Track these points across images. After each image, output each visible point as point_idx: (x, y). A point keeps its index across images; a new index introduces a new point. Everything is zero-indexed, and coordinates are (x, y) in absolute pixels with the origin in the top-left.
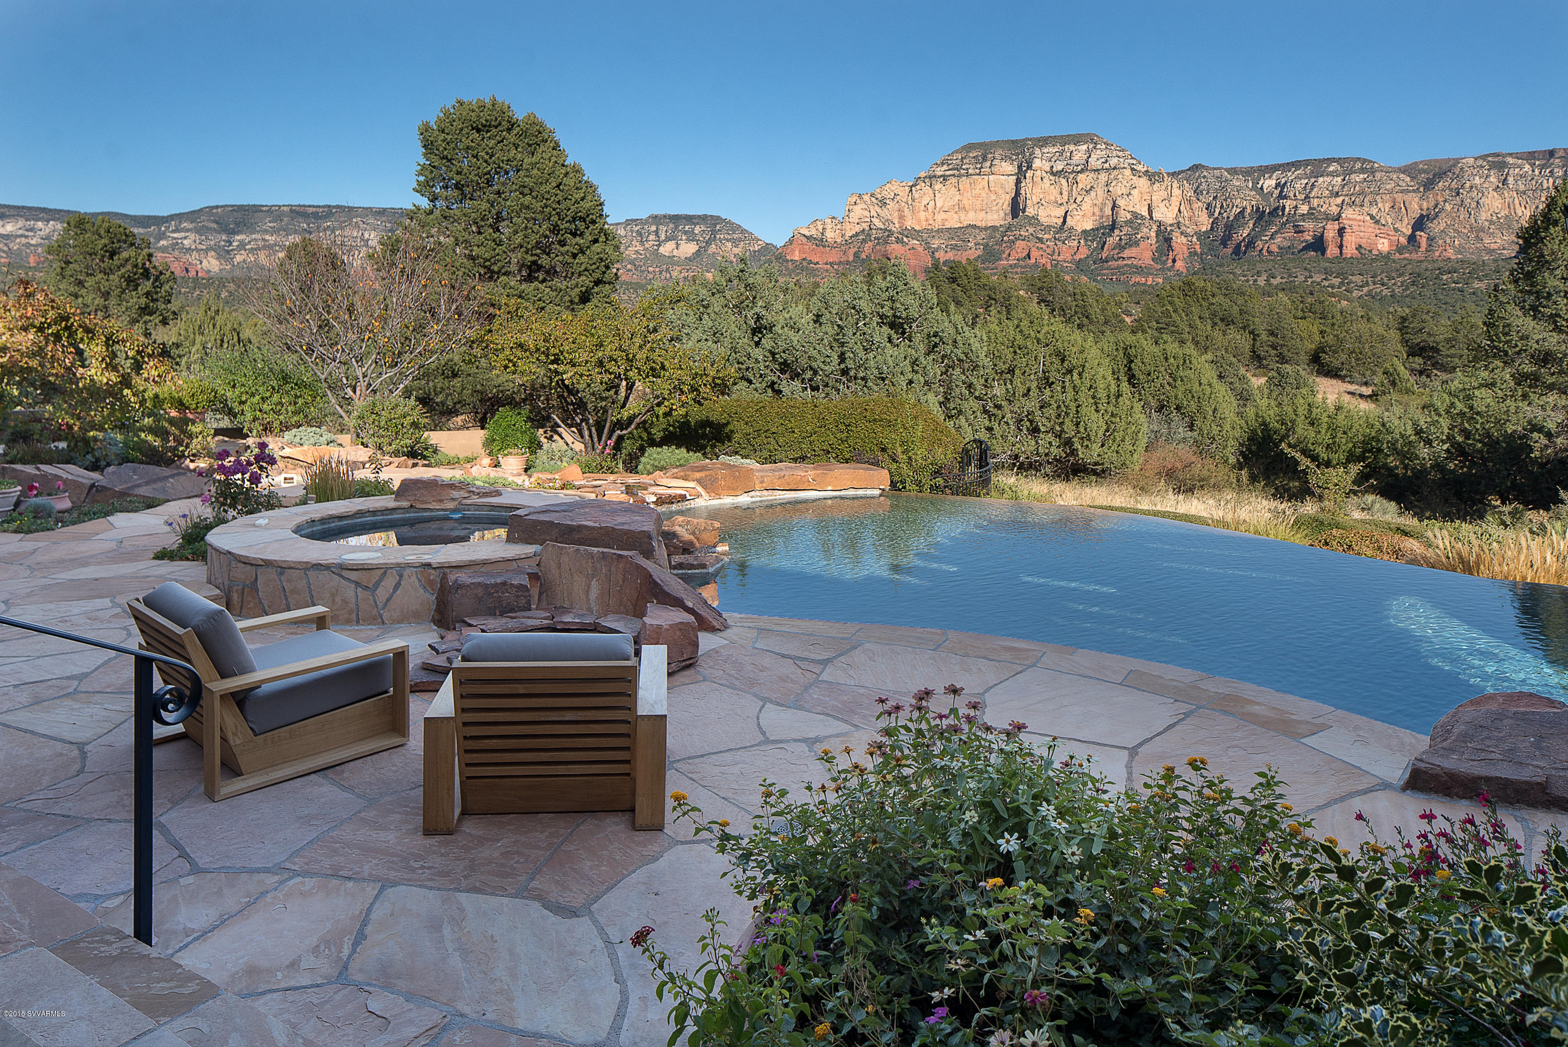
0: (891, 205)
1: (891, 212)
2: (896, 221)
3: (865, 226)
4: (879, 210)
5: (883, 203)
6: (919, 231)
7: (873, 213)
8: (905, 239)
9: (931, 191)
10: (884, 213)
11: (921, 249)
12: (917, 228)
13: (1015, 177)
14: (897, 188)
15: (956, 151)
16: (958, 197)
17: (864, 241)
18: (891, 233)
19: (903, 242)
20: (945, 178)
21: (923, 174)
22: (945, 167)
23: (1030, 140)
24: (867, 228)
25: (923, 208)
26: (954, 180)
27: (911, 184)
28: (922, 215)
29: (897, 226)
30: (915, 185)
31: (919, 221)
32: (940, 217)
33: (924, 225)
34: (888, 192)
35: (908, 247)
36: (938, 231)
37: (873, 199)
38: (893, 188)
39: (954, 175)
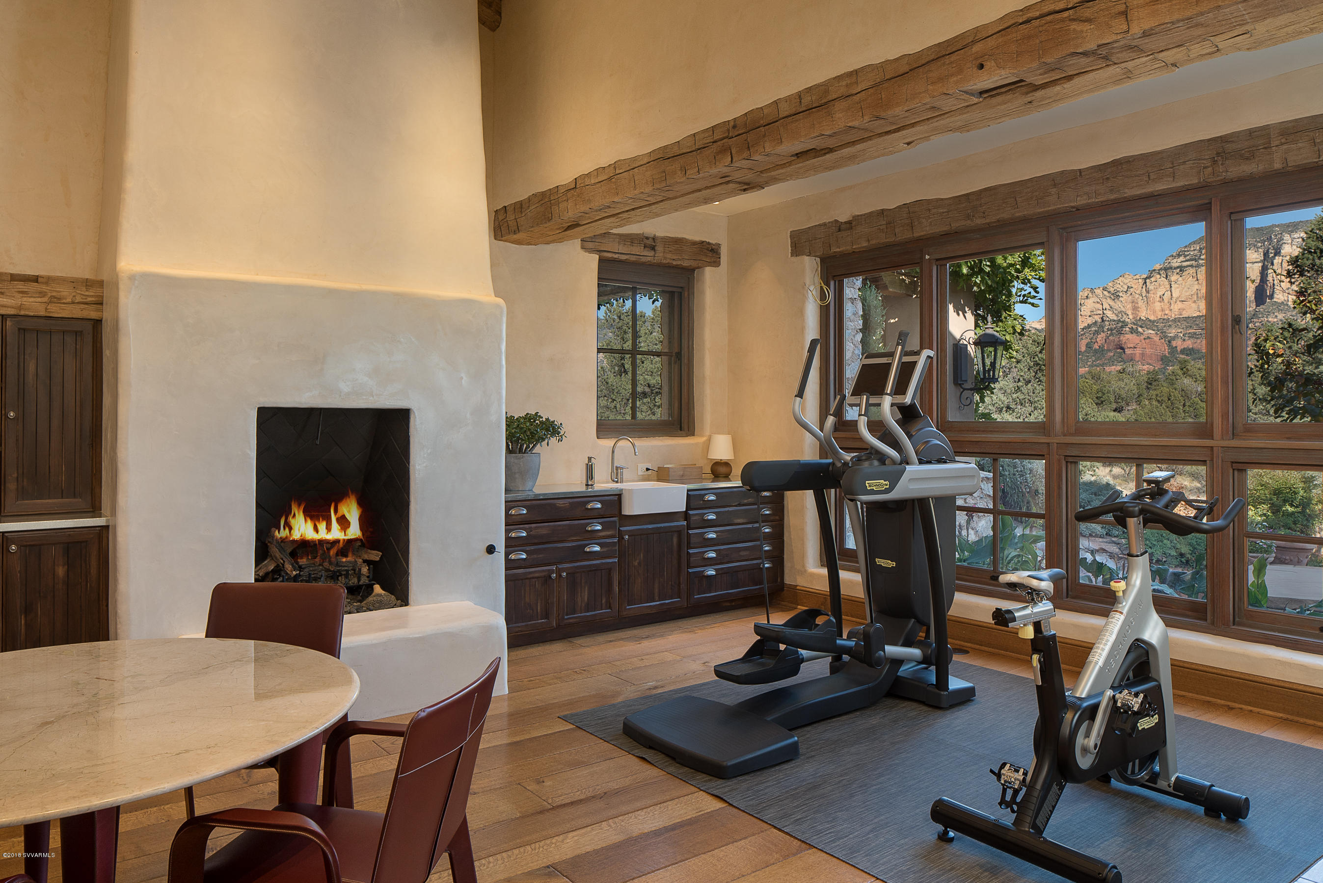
0: (1124, 297)
1: (1124, 304)
2: (1129, 313)
3: (1098, 319)
4: (1112, 303)
5: (1116, 296)
6: (1154, 321)
7: (1106, 306)
8: (1140, 329)
9: (1166, 282)
10: (1117, 305)
11: (1156, 339)
12: (1152, 318)
13: (1260, 265)
14: (1131, 281)
15: (1194, 243)
16: (1196, 287)
17: (1097, 333)
18: (1125, 324)
19: (1137, 332)
20: (1182, 269)
21: (1158, 267)
22: (1182, 259)
23: (1278, 226)
24: (1100, 320)
25: (1158, 299)
26: (1192, 271)
27: (1145, 276)
28: (1158, 306)
29: (1131, 317)
30: (1149, 277)
31: (1154, 312)
32: (1176, 307)
33: (1160, 315)
34: (1121, 285)
35: (1142, 337)
36: (1175, 320)
37: (1105, 293)
38: (1126, 281)
39: (1192, 266)
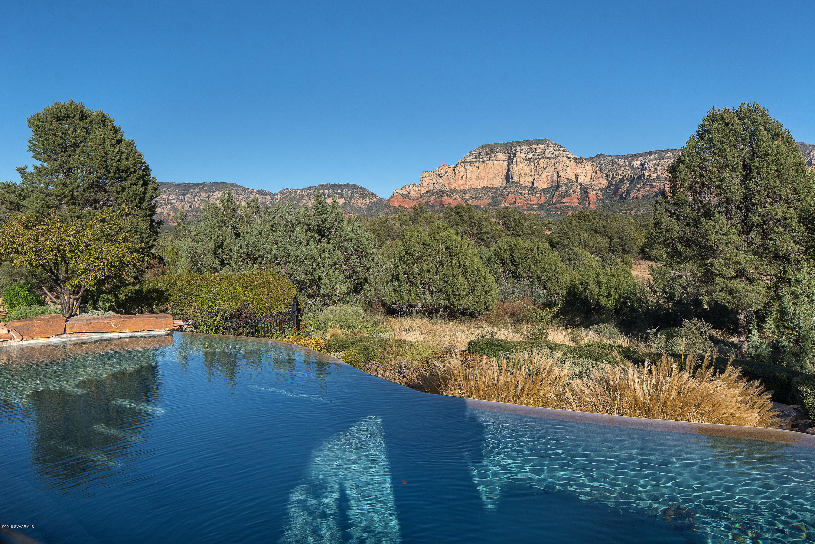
0: (444, 177)
1: (444, 181)
2: (447, 186)
3: (431, 188)
4: (438, 180)
5: (440, 176)
6: (458, 190)
7: (435, 181)
8: (452, 195)
9: (464, 170)
10: (441, 181)
11: (460, 200)
12: (458, 189)
13: (507, 162)
14: (447, 168)
15: (477, 149)
16: (478, 173)
17: (430, 196)
18: (444, 192)
19: (450, 196)
20: (471, 163)
21: (460, 161)
22: (471, 157)
23: (515, 142)
24: (432, 189)
25: (460, 178)
26: (476, 164)
27: (454, 166)
28: (460, 182)
29: (447, 188)
30: (456, 167)
31: (459, 185)
32: (469, 183)
33: (461, 187)
34: (442, 170)
35: (453, 199)
36: (468, 190)
37: (434, 174)
38: (445, 168)
39: (476, 161)
